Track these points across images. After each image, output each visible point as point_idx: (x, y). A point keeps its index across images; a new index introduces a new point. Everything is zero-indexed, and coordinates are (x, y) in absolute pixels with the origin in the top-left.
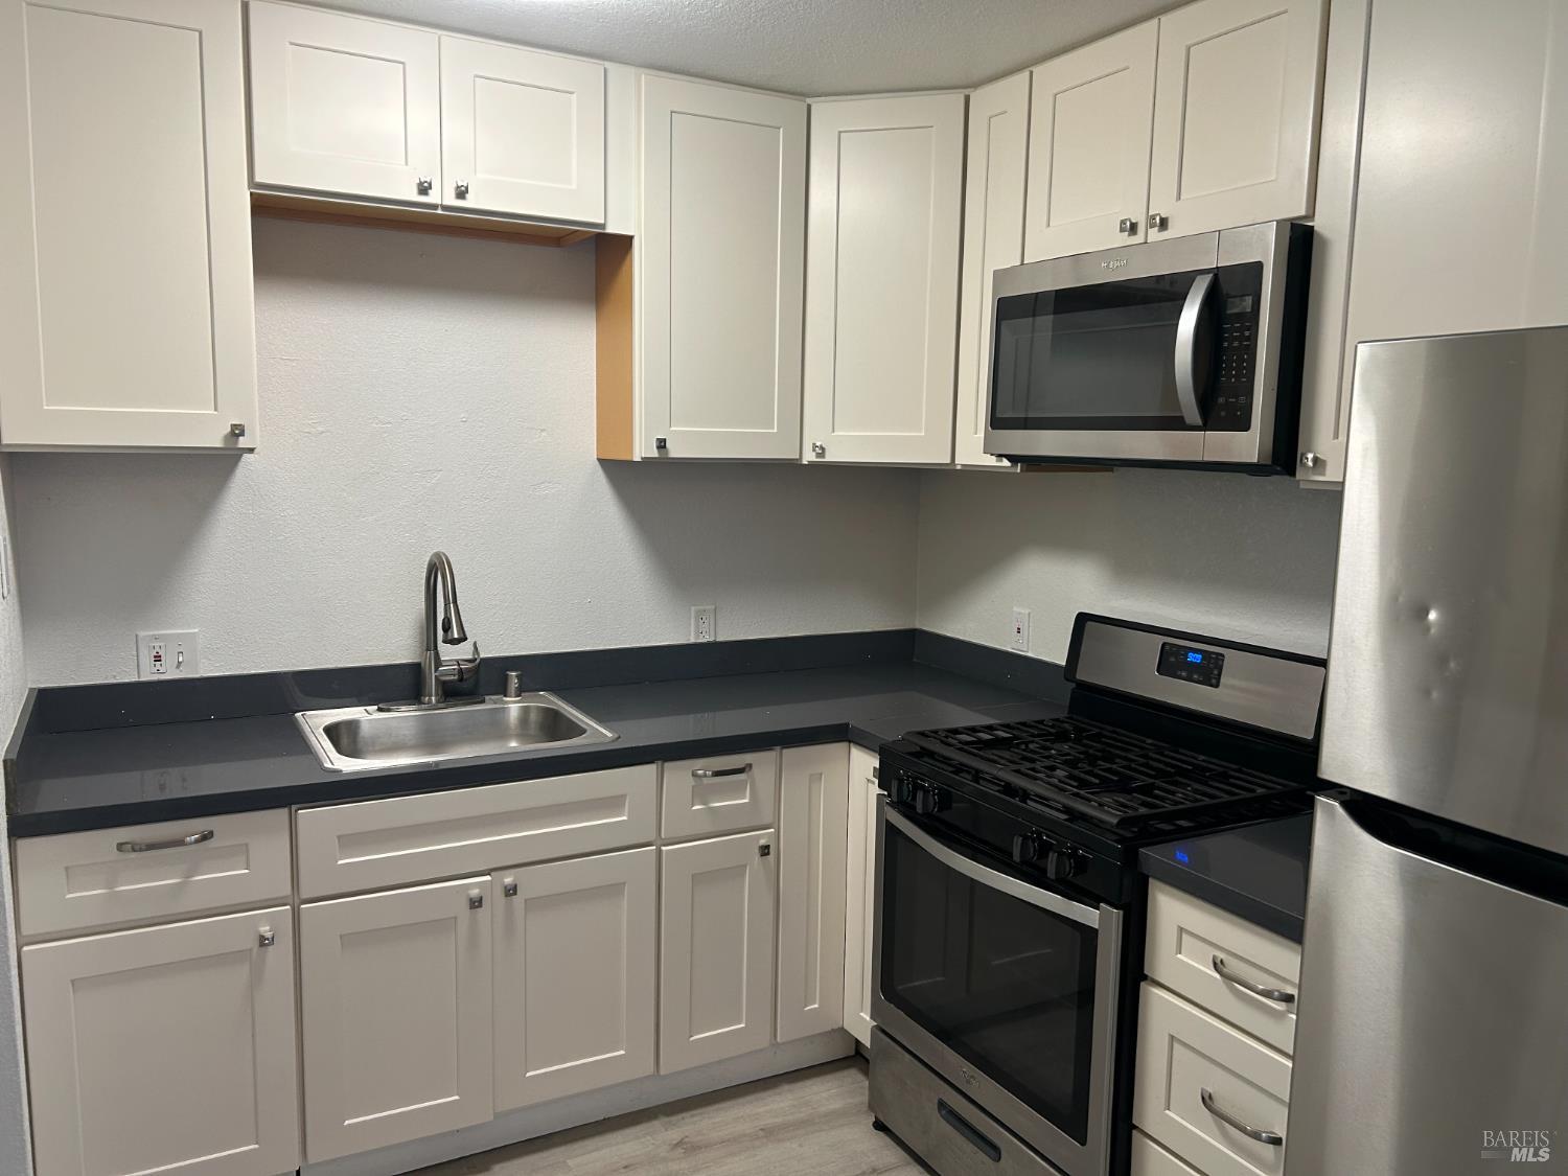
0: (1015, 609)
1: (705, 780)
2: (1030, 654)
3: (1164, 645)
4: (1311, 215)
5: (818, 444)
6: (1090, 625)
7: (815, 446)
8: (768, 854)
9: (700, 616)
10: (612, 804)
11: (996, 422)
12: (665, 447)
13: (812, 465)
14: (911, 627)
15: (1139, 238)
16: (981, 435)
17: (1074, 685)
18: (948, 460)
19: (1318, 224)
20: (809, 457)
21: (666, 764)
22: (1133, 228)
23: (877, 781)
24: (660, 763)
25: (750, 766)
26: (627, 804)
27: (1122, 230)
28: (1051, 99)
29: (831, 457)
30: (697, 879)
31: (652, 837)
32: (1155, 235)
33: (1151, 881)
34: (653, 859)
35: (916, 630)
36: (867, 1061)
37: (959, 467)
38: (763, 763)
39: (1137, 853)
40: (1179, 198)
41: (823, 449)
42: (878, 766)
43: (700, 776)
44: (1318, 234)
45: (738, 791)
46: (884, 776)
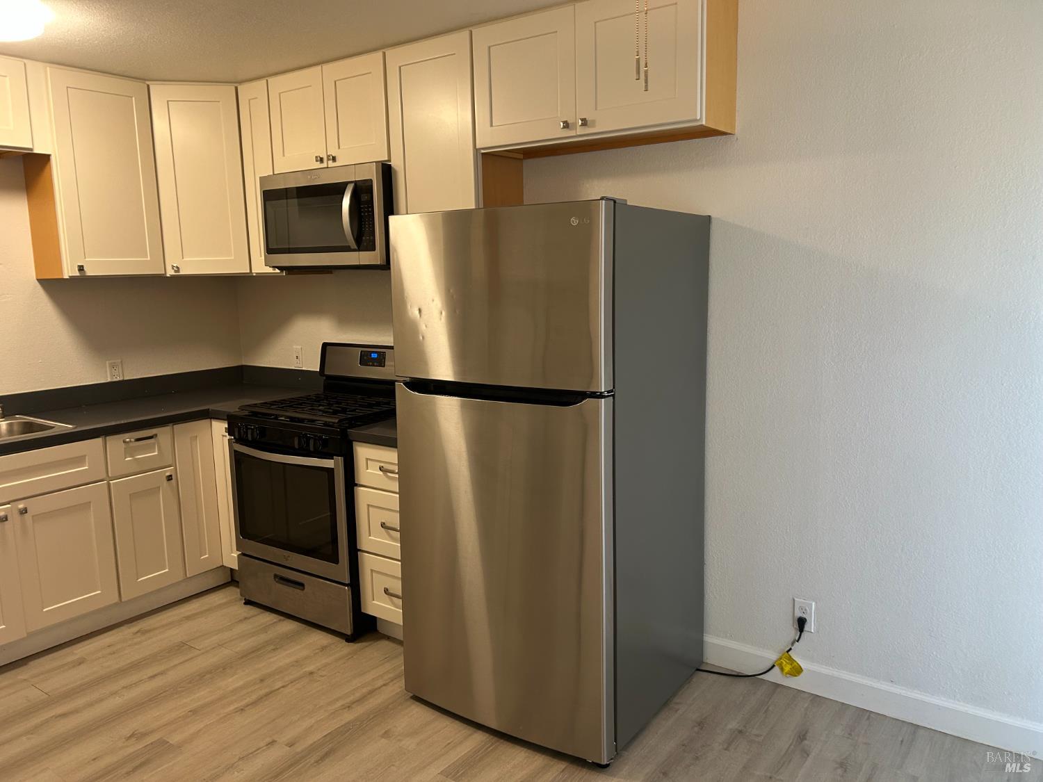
0: (294, 347)
1: (131, 444)
2: (304, 369)
3: (362, 351)
4: (390, 161)
5: (175, 265)
6: (328, 347)
7: (173, 267)
8: (172, 479)
9: (113, 366)
10: (79, 460)
11: (270, 250)
12: (83, 270)
13: (172, 277)
14: (239, 364)
15: (324, 165)
16: (263, 257)
17: (324, 378)
18: (248, 271)
19: (392, 163)
20: (170, 272)
21: (107, 438)
22: (321, 160)
23: (227, 434)
24: (103, 436)
25: (156, 435)
26: (87, 460)
27: (317, 161)
28: (278, 96)
29: (184, 271)
30: (133, 496)
31: (104, 476)
32: (331, 164)
33: (354, 443)
34: (106, 486)
35: (242, 366)
36: (238, 582)
37: (254, 275)
38: (163, 433)
39: (347, 431)
40: (339, 148)
41: (177, 267)
42: (227, 426)
43: (128, 442)
44: (394, 169)
45: (151, 449)
46: (230, 431)
